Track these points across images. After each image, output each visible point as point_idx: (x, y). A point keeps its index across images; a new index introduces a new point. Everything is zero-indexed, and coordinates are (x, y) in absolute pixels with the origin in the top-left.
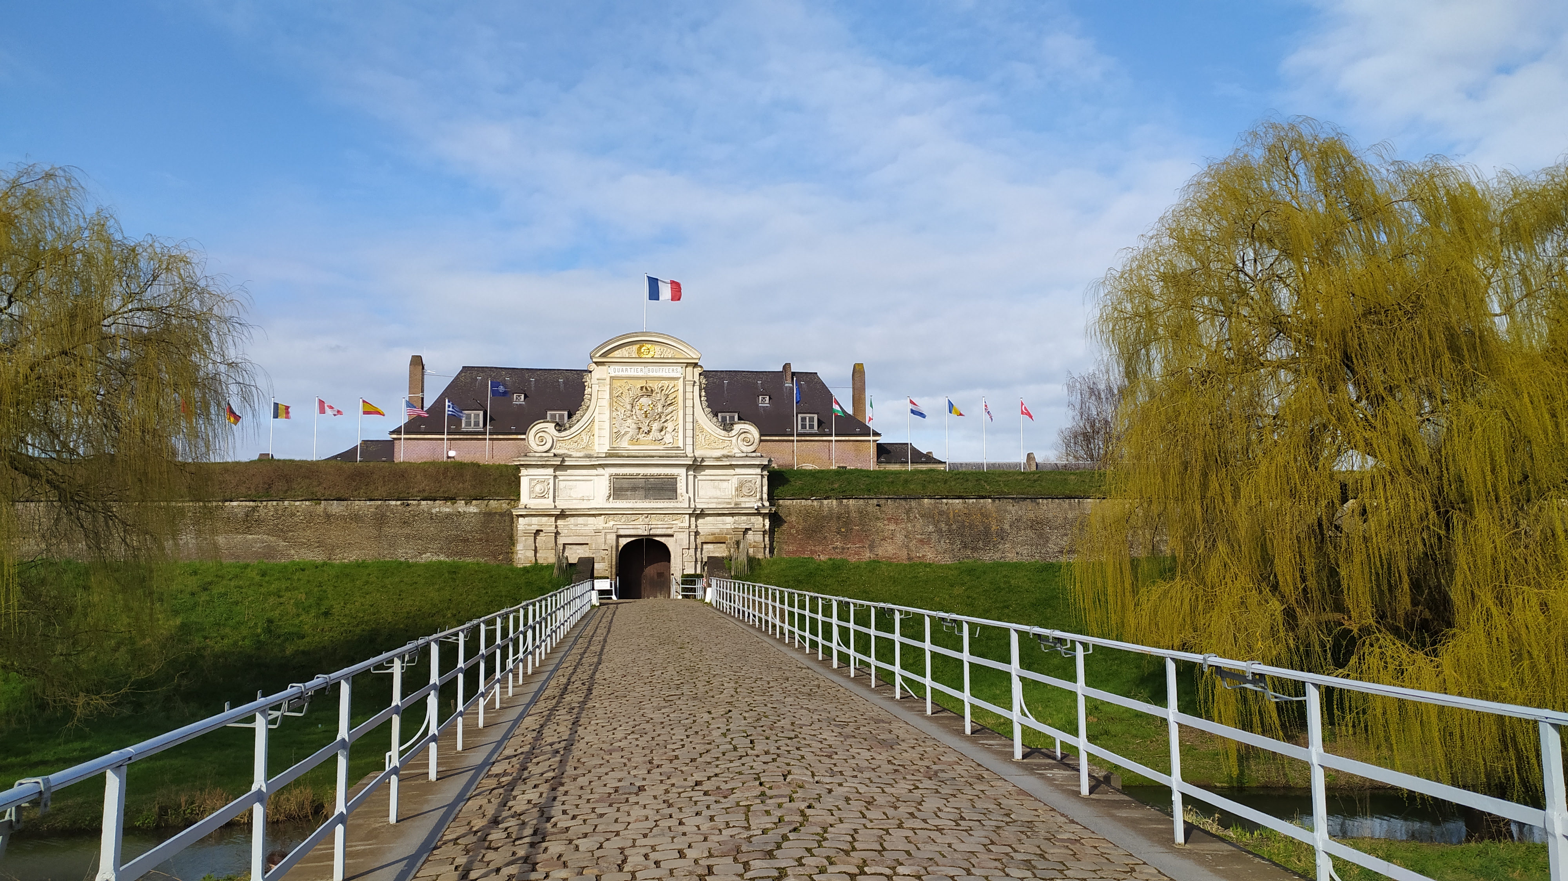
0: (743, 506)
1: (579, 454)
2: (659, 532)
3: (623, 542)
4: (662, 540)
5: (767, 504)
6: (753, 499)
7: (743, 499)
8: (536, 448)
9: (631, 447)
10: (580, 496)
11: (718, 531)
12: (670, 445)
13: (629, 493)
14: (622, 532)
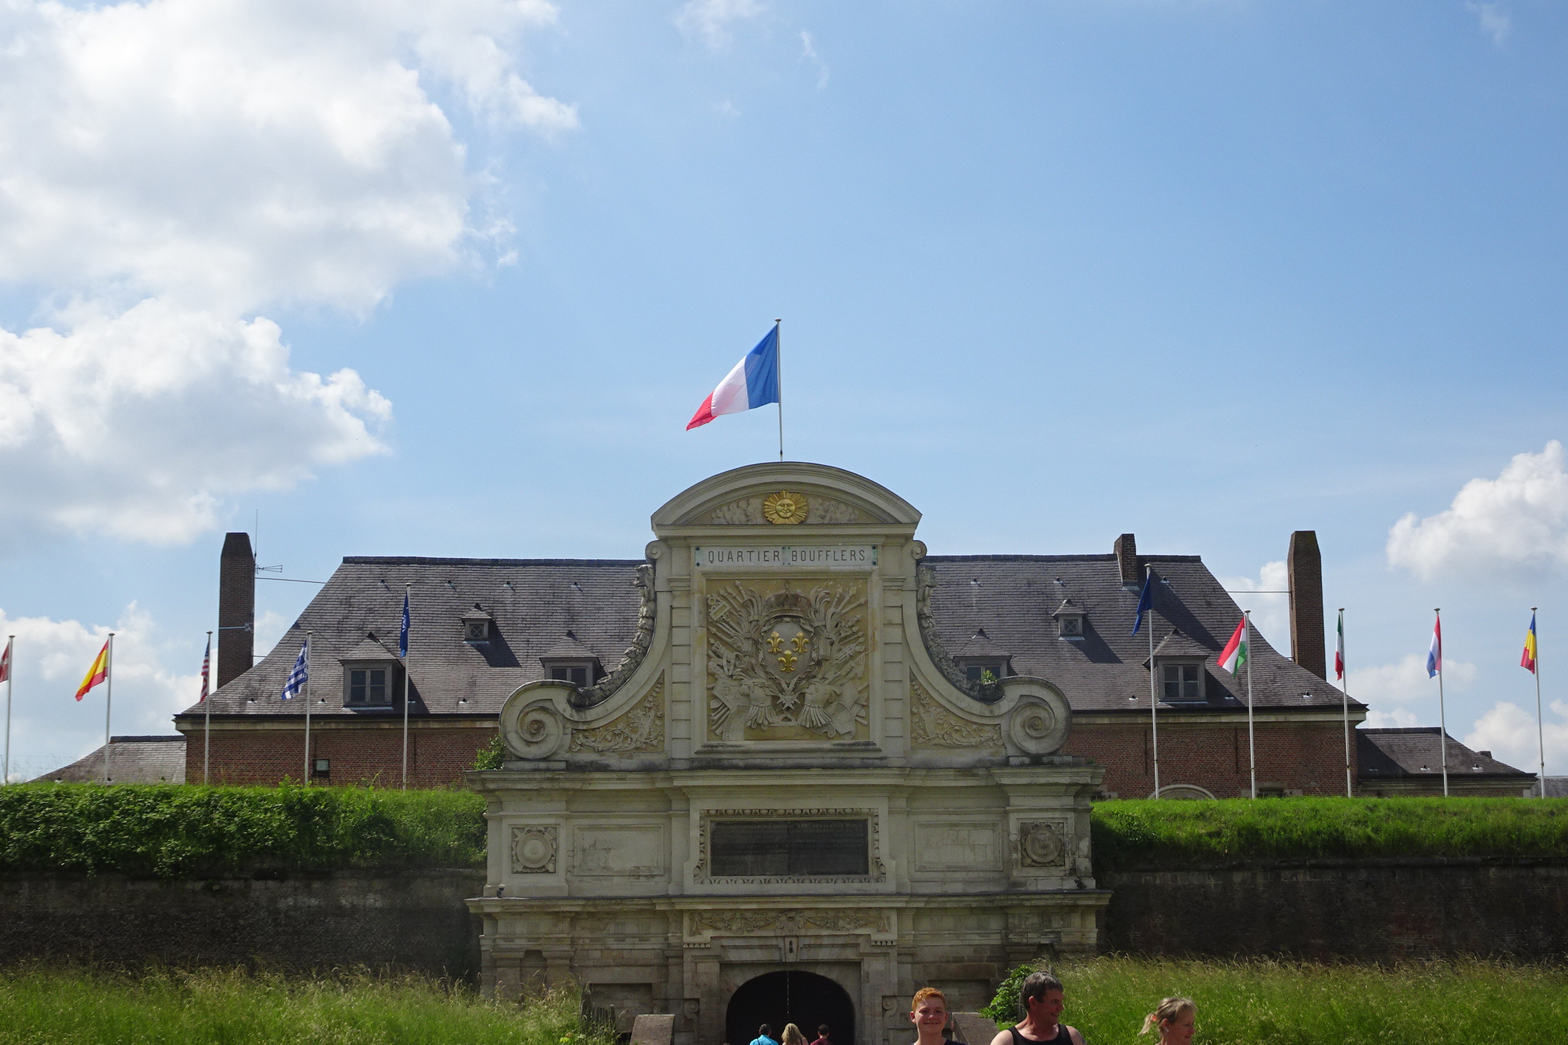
0: (1032, 888)
1: (626, 763)
2: (824, 955)
3: (739, 979)
4: (834, 975)
5: (1091, 884)
6: (1057, 872)
7: (1032, 872)
8: (523, 750)
9: (751, 745)
10: (630, 866)
11: (968, 952)
12: (848, 740)
13: (749, 859)
14: (734, 956)
